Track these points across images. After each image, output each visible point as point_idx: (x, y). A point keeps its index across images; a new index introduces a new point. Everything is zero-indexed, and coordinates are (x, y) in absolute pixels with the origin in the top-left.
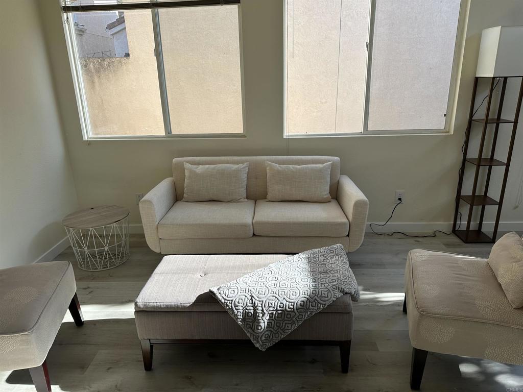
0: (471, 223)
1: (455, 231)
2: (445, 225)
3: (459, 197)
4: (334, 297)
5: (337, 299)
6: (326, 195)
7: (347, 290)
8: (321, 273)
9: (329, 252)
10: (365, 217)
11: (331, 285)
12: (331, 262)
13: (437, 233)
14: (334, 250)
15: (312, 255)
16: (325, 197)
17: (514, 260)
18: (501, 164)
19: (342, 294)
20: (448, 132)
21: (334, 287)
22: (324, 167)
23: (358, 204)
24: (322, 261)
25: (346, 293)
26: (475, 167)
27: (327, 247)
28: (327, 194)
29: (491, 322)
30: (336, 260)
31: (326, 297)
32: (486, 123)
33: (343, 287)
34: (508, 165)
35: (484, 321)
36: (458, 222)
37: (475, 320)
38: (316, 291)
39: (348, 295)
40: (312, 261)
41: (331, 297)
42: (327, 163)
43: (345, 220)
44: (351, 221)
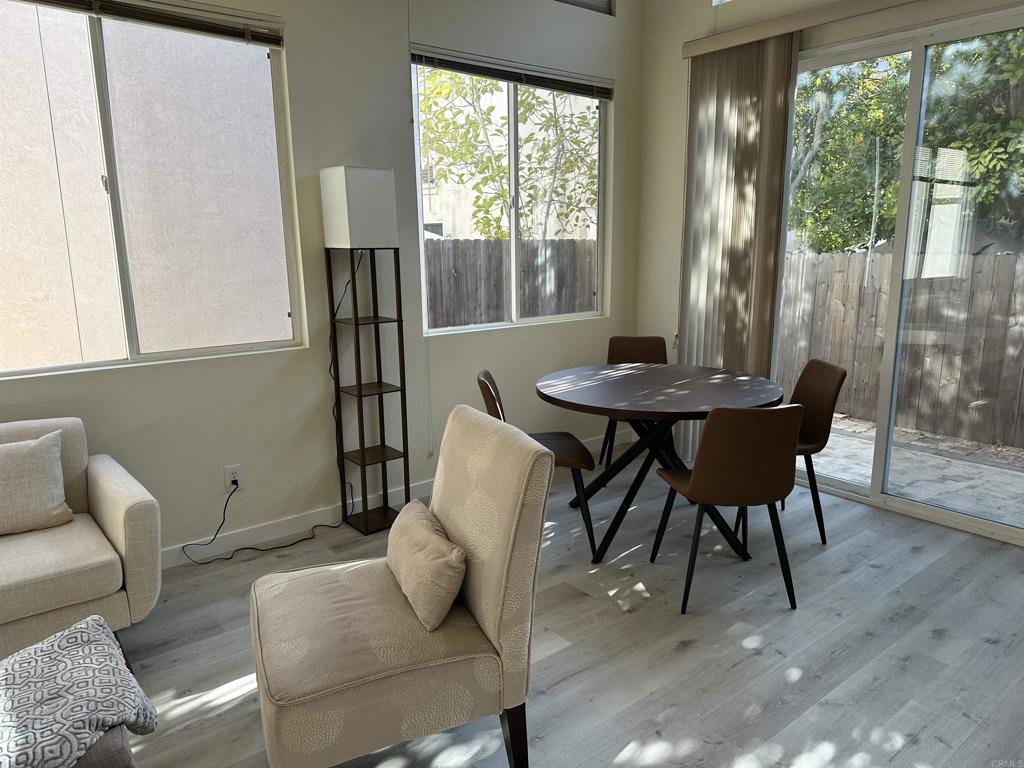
0: (368, 497)
1: (347, 519)
2: (327, 512)
3: (342, 457)
4: (79, 750)
5: (88, 750)
6: (56, 508)
7: (111, 719)
8: (41, 703)
9: (64, 643)
10: (156, 538)
11: (68, 724)
12: (69, 667)
13: (317, 531)
14: (78, 635)
15: (17, 666)
16: (55, 513)
17: (417, 548)
18: (393, 389)
19: (102, 733)
20: (301, 345)
21: (76, 725)
22: (40, 445)
23: (135, 514)
24: (46, 670)
25: (112, 727)
26: (356, 400)
27: (58, 634)
28: (60, 505)
29: (398, 671)
30: (84, 658)
31: (56, 758)
32: (357, 325)
33: (101, 716)
34: (403, 390)
35: (387, 674)
36: (349, 501)
37: (373, 678)
38: (27, 754)
39: (117, 731)
40: (18, 681)
41: (71, 752)
42: (50, 435)
43: (109, 555)
44: (123, 553)
